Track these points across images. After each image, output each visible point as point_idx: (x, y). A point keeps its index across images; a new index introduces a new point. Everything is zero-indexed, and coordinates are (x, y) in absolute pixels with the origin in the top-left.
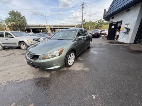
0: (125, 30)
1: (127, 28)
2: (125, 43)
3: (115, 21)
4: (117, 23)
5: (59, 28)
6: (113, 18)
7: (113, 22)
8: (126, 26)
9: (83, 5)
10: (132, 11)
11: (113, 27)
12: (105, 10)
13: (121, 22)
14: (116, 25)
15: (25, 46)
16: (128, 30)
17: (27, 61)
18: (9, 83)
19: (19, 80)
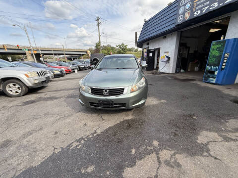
0: (166, 59)
1: (167, 57)
2: (167, 73)
3: (152, 47)
4: (155, 50)
6: (148, 44)
7: (150, 49)
8: (166, 54)
9: (98, 20)
10: (169, 39)
11: (151, 55)
12: (136, 33)
13: (159, 50)
14: (153, 53)
15: (19, 88)
16: (169, 58)
17: (99, 101)
18: (84, 140)
19: (95, 132)
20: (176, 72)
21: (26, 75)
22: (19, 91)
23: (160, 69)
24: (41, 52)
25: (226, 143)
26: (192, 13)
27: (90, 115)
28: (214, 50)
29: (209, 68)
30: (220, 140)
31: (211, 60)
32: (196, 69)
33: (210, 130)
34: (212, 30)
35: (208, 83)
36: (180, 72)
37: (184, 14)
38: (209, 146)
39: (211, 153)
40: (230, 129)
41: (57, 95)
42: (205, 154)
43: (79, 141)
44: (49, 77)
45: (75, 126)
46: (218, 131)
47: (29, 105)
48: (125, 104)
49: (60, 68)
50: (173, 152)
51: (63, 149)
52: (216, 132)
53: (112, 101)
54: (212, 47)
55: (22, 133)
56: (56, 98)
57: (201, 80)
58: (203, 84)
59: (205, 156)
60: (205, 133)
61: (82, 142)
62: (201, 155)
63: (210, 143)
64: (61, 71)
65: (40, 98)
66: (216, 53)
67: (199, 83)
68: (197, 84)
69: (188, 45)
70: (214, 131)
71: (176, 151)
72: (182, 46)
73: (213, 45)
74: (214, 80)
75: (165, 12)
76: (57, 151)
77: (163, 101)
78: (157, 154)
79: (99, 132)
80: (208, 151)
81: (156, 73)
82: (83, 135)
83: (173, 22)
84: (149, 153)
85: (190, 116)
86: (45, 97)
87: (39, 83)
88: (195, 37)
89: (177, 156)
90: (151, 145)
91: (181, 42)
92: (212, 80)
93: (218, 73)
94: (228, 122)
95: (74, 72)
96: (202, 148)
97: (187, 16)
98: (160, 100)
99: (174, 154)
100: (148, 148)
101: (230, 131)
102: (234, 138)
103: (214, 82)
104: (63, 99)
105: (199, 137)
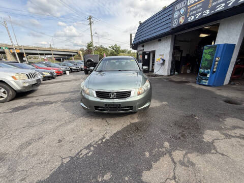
0: (162, 61)
1: (162, 60)
2: (162, 76)
3: (147, 49)
4: (150, 52)
5: (39, 52)
6: (143, 46)
7: (145, 51)
8: (161, 57)
9: (90, 18)
10: (163, 42)
11: (146, 57)
12: (131, 35)
13: (154, 52)
14: (149, 55)
15: (4, 92)
16: (164, 61)
17: (106, 105)
18: (94, 147)
19: (104, 138)
20: (171, 75)
21: (13, 77)
22: (5, 96)
23: (155, 71)
24: (24, 52)
25: (228, 140)
26: (186, 18)
27: (93, 120)
28: (206, 54)
29: (201, 70)
30: (223, 138)
31: (204, 63)
32: (188, 71)
33: (213, 129)
34: (202, 35)
35: (201, 85)
36: (174, 74)
37: (178, 18)
38: (215, 144)
39: (218, 150)
40: (228, 127)
41: (52, 99)
42: (213, 151)
43: (88, 147)
44: (39, 79)
45: (80, 133)
46: (219, 129)
47: (19, 112)
48: (132, 107)
49: (50, 70)
50: (184, 152)
51: (71, 158)
52: (218, 130)
53: (120, 105)
54: (205, 51)
55: (18, 143)
56: (52, 103)
57: (195, 83)
58: (197, 86)
59: (213, 153)
60: (208, 132)
61: (92, 148)
62: (210, 152)
63: (215, 141)
64: (51, 73)
65: (32, 102)
66: (208, 57)
67: (193, 85)
68: (191, 86)
69: (181, 49)
70: (216, 130)
71: (186, 151)
72: (176, 49)
73: (206, 49)
74: (206, 82)
75: (160, 15)
76: (65, 161)
77: (164, 103)
78: (171, 155)
79: (107, 137)
80: (215, 148)
81: (152, 76)
82: (91, 142)
83: (168, 25)
84: (163, 154)
85: (192, 116)
86: (38, 101)
87: (29, 87)
88: (188, 42)
89: (189, 155)
90: (162, 146)
91: (175, 45)
92: (205, 82)
93: (210, 76)
94: (225, 120)
95: (65, 73)
96: (209, 146)
97: (182, 21)
98: (161, 101)
99: (186, 154)
100: (160, 149)
101: (228, 129)
102: (234, 135)
103: (207, 84)
104: (59, 104)
105: (204, 136)
